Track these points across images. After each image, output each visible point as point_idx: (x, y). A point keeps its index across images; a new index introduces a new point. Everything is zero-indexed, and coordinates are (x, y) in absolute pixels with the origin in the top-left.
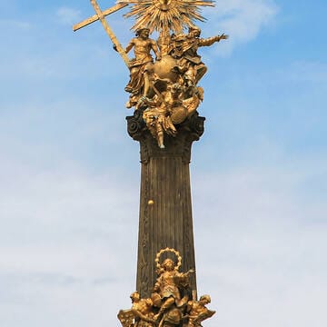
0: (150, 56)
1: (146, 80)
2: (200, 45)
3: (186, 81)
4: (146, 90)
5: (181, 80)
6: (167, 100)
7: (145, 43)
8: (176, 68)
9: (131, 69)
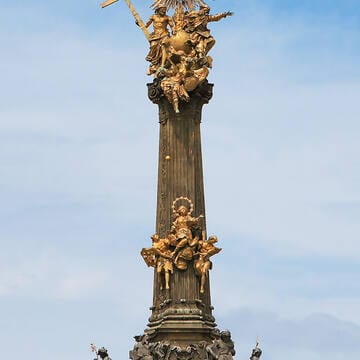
0: (167, 30)
1: (164, 51)
2: (209, 21)
3: (198, 53)
4: (163, 61)
5: (193, 52)
6: (181, 71)
7: (162, 19)
8: (189, 42)
9: (150, 42)
